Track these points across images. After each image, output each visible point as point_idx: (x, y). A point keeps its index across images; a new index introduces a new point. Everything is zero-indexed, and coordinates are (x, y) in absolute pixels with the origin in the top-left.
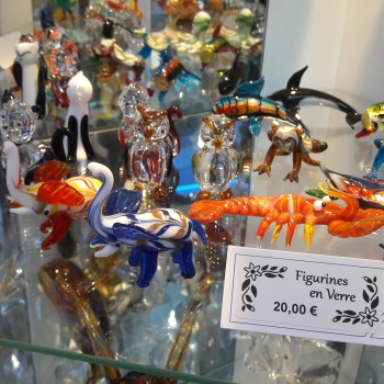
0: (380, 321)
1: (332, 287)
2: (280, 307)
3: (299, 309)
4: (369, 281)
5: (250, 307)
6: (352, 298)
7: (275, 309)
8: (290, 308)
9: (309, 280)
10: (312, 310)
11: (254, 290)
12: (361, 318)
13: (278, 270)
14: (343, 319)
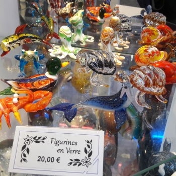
0: (92, 164)
1: (69, 146)
2: (41, 159)
3: (51, 160)
4: (88, 142)
5: (24, 160)
6: (79, 152)
7: (38, 161)
8: (46, 159)
9: (57, 143)
10: (57, 160)
11: (28, 151)
12: (82, 163)
13: (42, 138)
14: (73, 163)
